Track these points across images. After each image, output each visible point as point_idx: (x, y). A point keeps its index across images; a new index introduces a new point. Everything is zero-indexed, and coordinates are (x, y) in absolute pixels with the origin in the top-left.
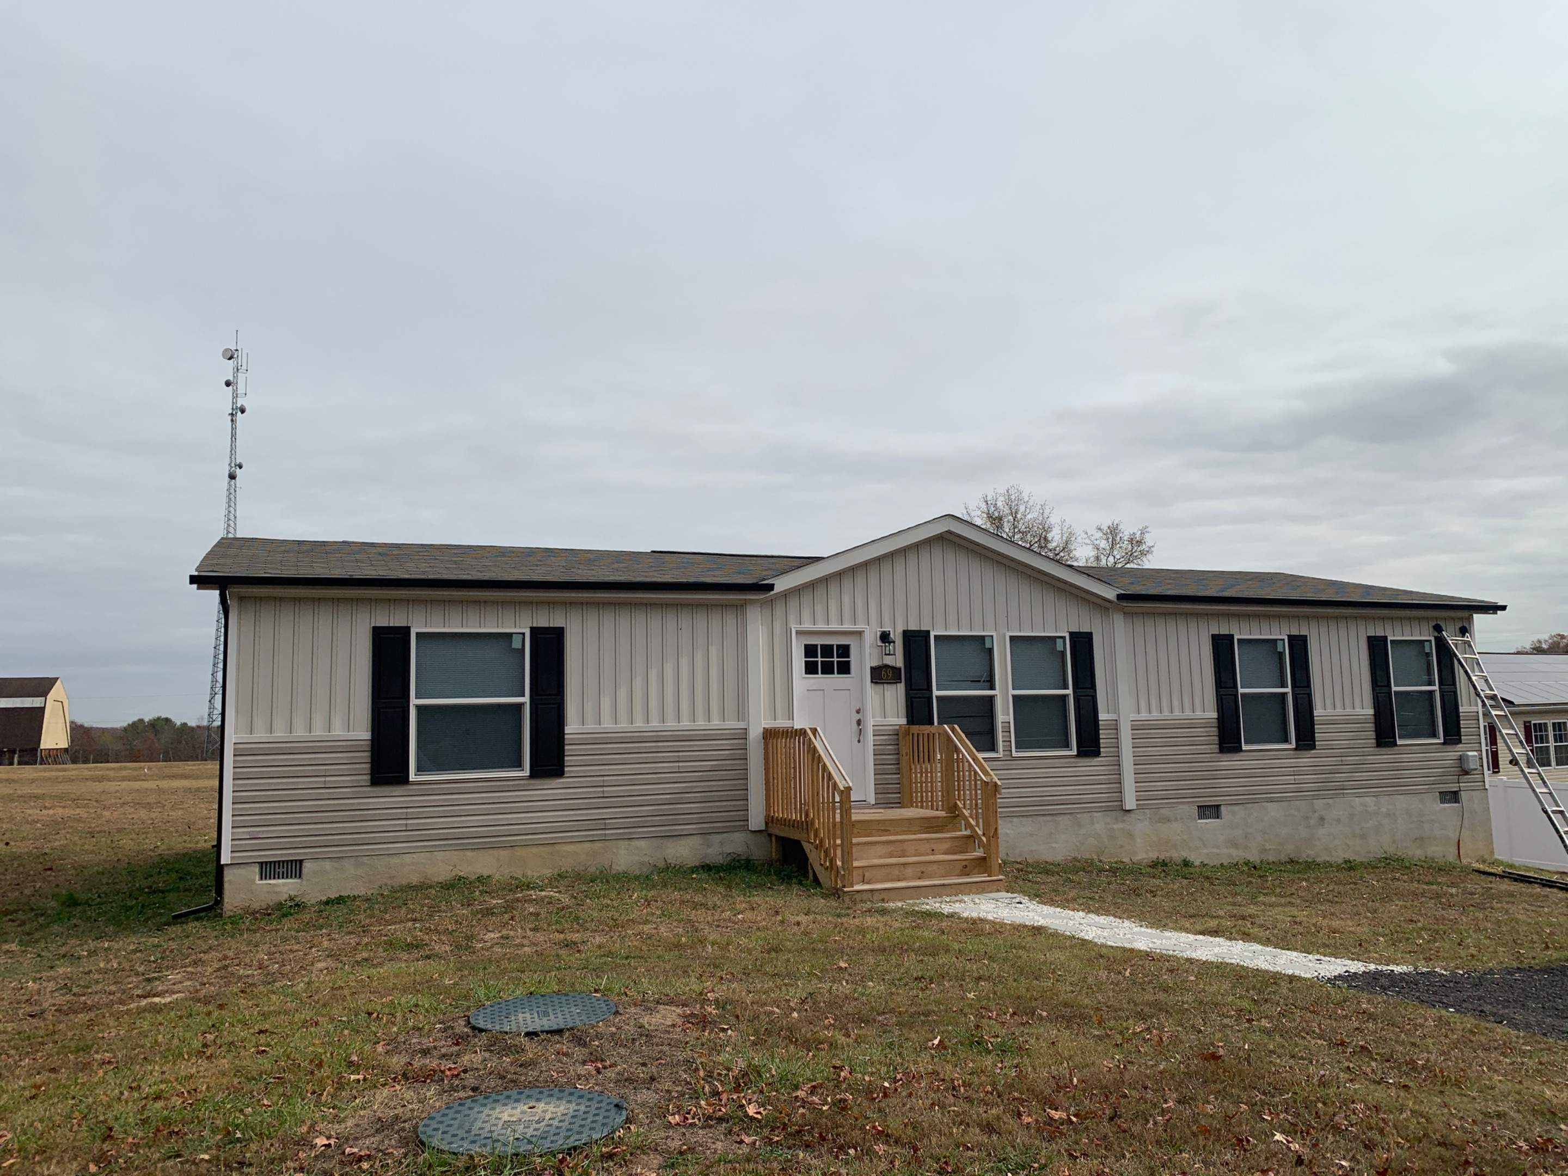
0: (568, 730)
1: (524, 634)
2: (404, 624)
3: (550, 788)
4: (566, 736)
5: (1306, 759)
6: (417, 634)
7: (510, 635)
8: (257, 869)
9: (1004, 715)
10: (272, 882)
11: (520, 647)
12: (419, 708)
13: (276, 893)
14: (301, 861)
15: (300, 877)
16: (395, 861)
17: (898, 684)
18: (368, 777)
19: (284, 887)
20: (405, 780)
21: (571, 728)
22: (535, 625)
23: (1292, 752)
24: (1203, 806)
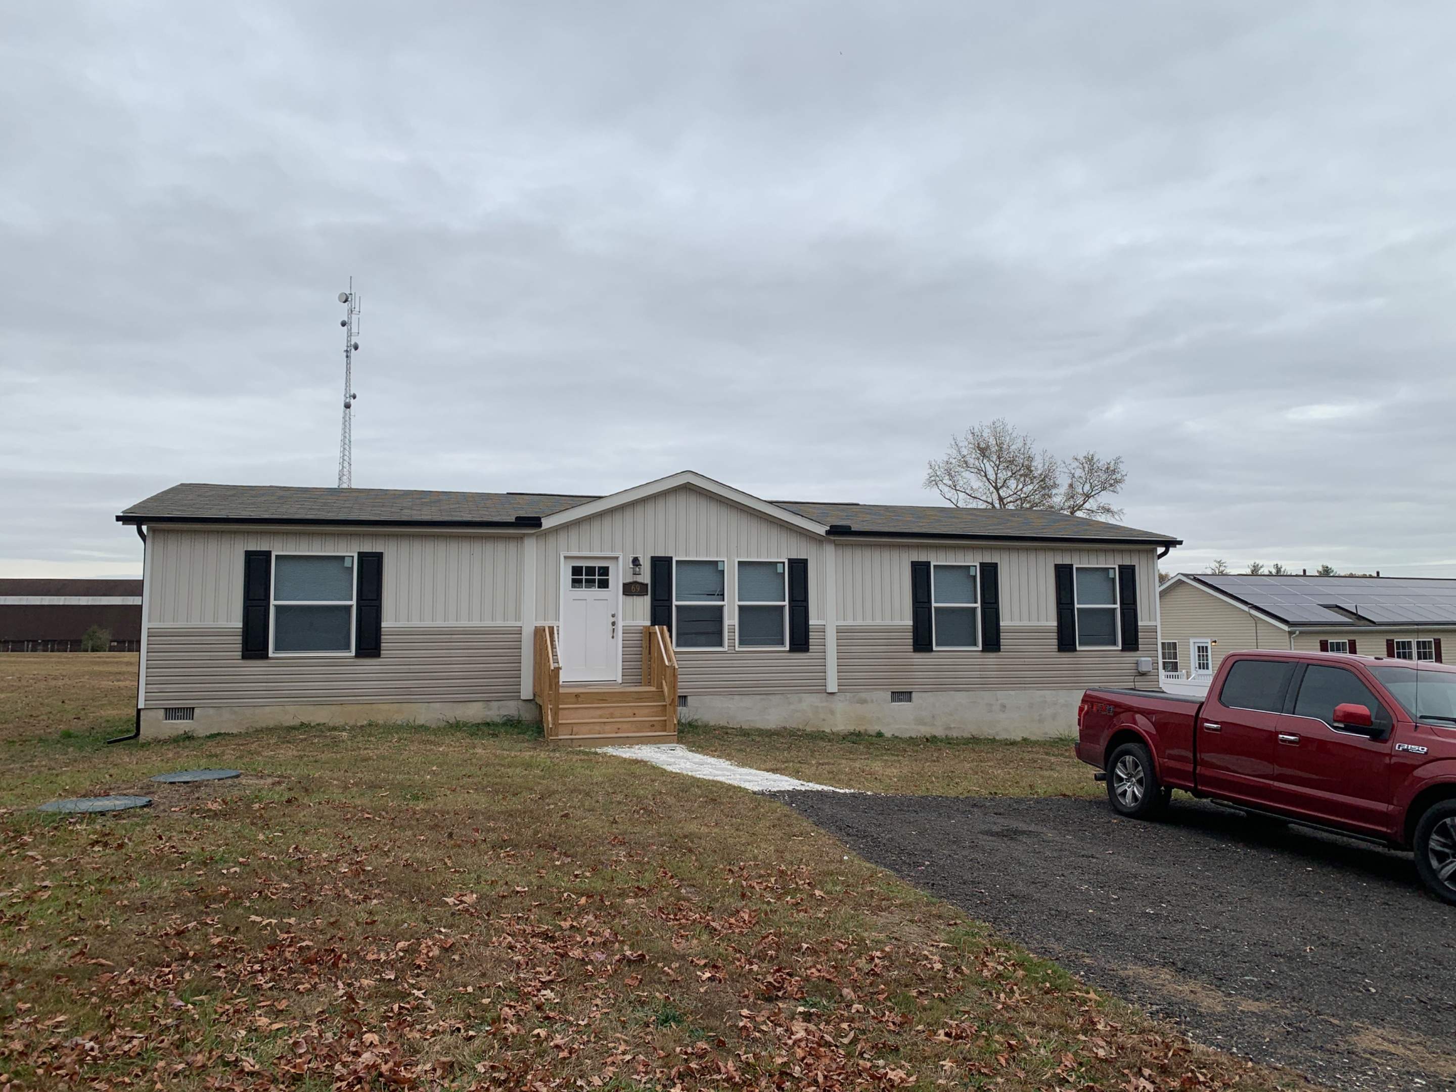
0: (383, 625)
1: (353, 557)
2: (267, 549)
3: (369, 665)
4: (382, 629)
5: (991, 658)
6: (276, 556)
7: (343, 558)
8: (162, 712)
9: (731, 619)
10: (173, 721)
11: (350, 566)
12: (277, 607)
13: (177, 729)
14: (193, 708)
15: (193, 719)
16: (258, 711)
17: (645, 597)
18: (240, 653)
19: (182, 725)
20: (265, 656)
21: (387, 623)
22: (361, 551)
23: (979, 653)
24: (895, 692)
